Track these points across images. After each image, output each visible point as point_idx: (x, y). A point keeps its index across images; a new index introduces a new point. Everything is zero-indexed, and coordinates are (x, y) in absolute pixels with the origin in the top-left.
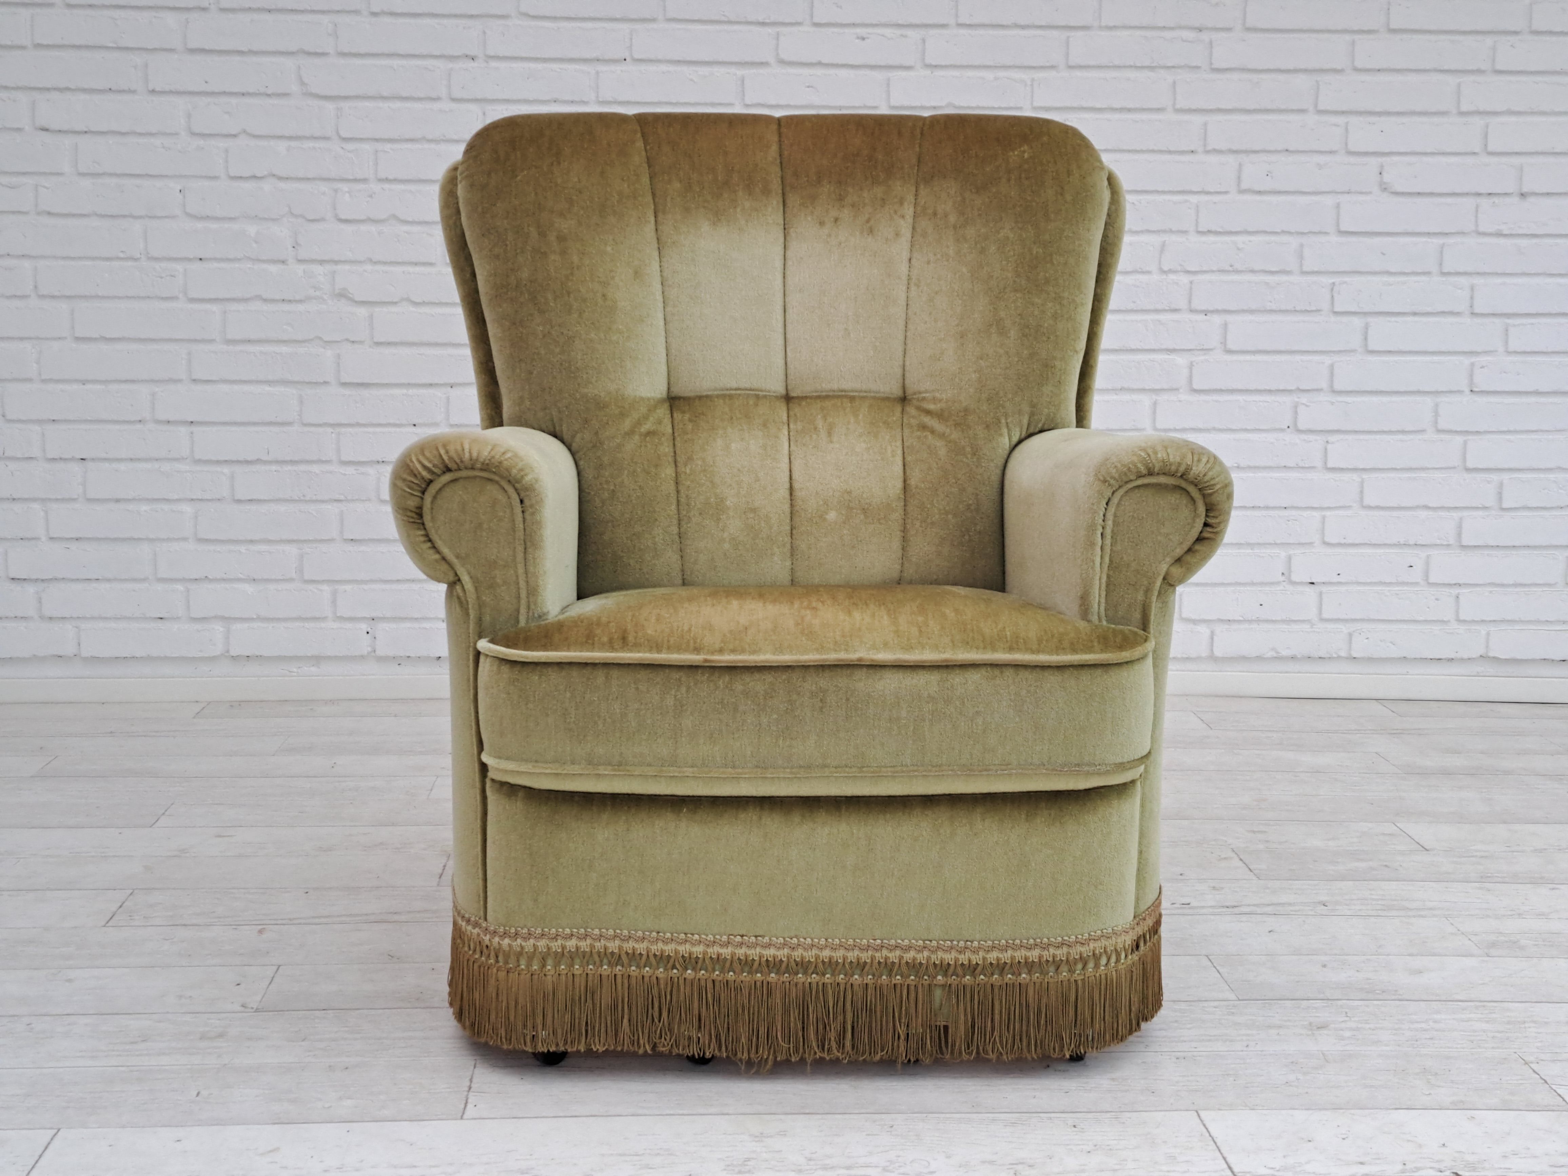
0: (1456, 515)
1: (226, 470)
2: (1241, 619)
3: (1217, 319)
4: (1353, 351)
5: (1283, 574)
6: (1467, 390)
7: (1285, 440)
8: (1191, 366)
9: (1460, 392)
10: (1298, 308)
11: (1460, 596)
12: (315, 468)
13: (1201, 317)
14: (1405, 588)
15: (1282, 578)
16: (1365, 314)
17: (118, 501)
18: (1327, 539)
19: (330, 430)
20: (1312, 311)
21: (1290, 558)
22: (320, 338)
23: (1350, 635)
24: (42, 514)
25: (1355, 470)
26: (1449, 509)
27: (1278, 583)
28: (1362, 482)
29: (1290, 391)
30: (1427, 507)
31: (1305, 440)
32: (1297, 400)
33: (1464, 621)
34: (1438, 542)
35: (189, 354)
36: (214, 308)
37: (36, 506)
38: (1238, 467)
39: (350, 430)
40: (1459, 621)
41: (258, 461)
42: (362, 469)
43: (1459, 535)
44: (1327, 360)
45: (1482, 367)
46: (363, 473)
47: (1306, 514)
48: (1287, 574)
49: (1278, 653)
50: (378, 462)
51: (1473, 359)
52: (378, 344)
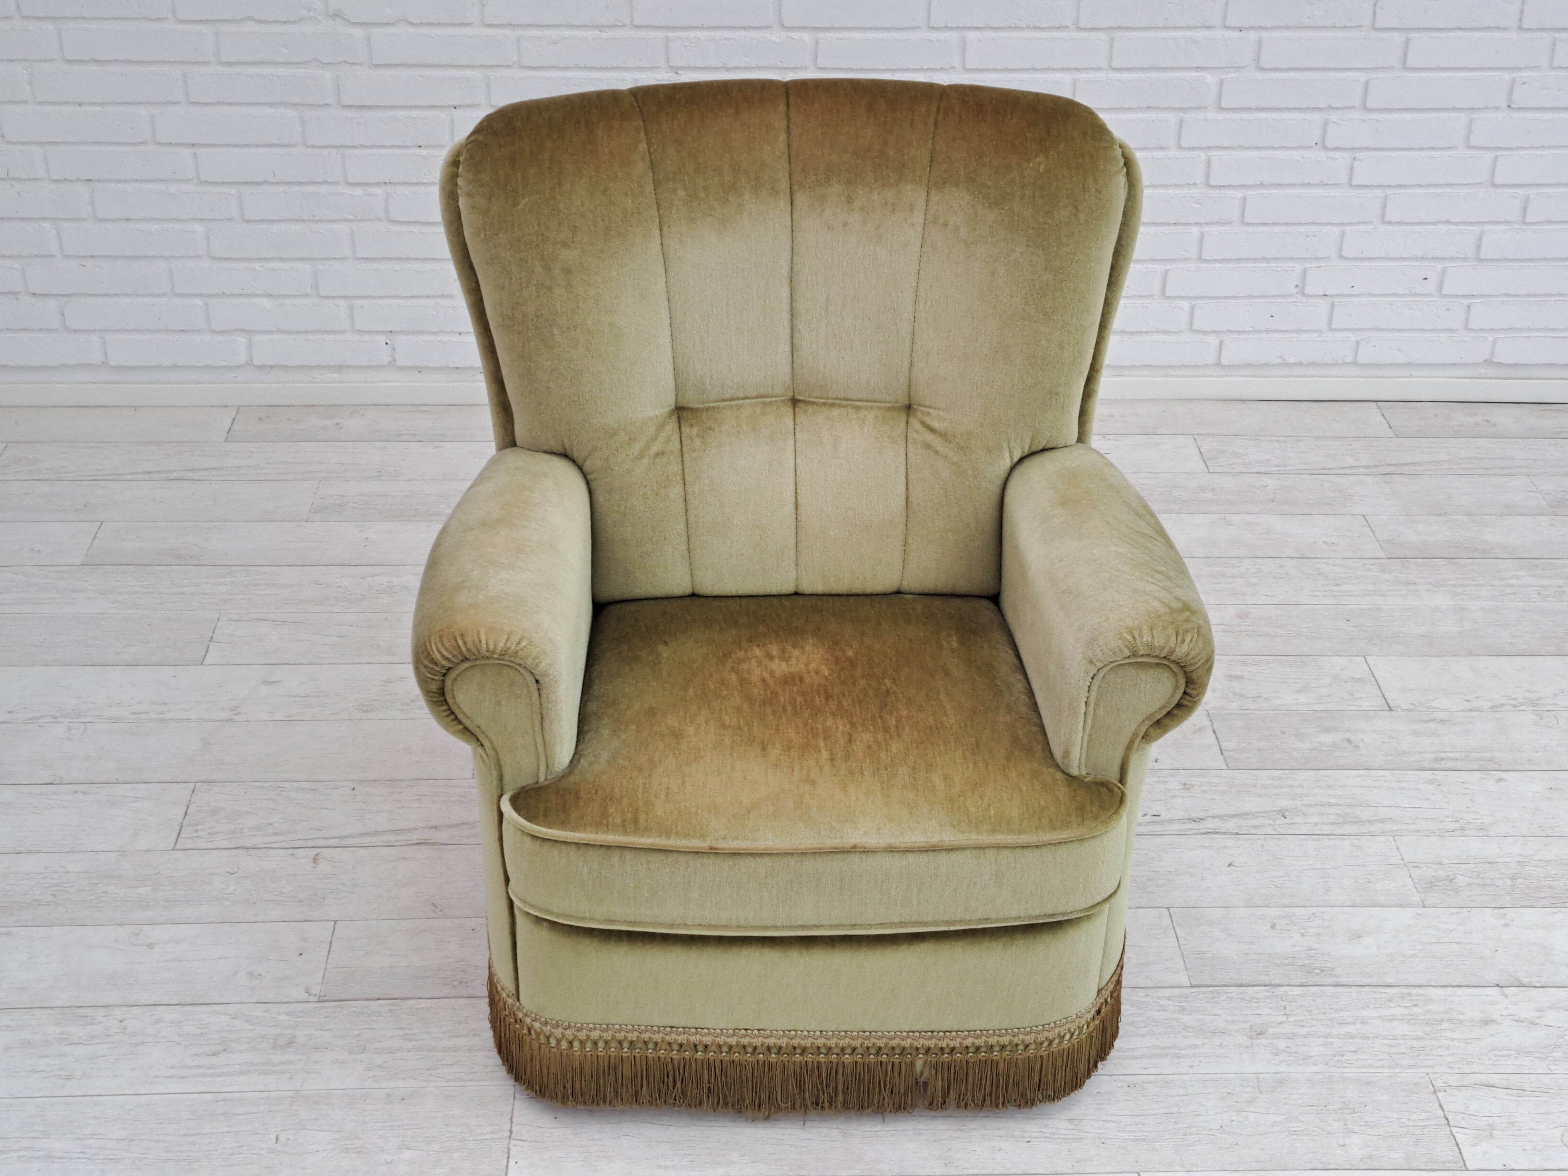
0: (1476, 229)
1: (233, 191)
2: (1252, 330)
3: (1252, 36)
4: (1391, 68)
5: (1297, 286)
6: (1504, 105)
7: (1311, 158)
8: (1221, 83)
9: (1497, 108)
10: (1337, 25)
11: (1471, 307)
12: (324, 190)
13: (1237, 34)
14: (1418, 299)
15: (1295, 291)
16: (1406, 30)
17: (128, 220)
18: (1344, 254)
19: (334, 151)
20: (1351, 27)
21: (1305, 271)
22: (317, 60)
23: (1358, 343)
24: (54, 231)
25: (1379, 186)
26: (1471, 224)
27: (1291, 295)
28: (1386, 198)
29: (1320, 109)
30: (1448, 222)
31: (1331, 158)
32: (1328, 117)
33: (1473, 330)
34: (1456, 255)
35: (185, 76)
36: (205, 29)
37: (47, 225)
38: (1261, 184)
39: (356, 151)
40: (1467, 328)
41: (266, 182)
42: (370, 190)
43: (1479, 247)
44: (1362, 77)
45: (1524, 83)
46: (370, 195)
47: (1325, 229)
48: (1301, 288)
49: (1284, 360)
50: (386, 183)
51: (1515, 75)
52: (377, 66)
